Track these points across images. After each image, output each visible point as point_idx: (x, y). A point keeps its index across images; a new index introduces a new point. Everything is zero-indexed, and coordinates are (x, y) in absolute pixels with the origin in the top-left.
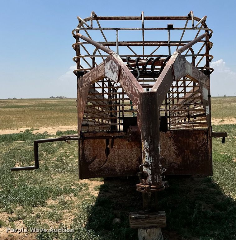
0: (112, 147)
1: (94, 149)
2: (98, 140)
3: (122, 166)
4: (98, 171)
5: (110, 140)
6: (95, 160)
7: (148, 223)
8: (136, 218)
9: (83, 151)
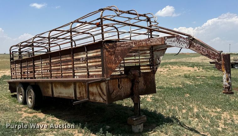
0: (121, 83)
1: (113, 85)
2: (114, 80)
3: (124, 94)
4: (115, 98)
5: (120, 79)
6: (114, 91)
7: (140, 121)
8: (136, 120)
9: (108, 87)
